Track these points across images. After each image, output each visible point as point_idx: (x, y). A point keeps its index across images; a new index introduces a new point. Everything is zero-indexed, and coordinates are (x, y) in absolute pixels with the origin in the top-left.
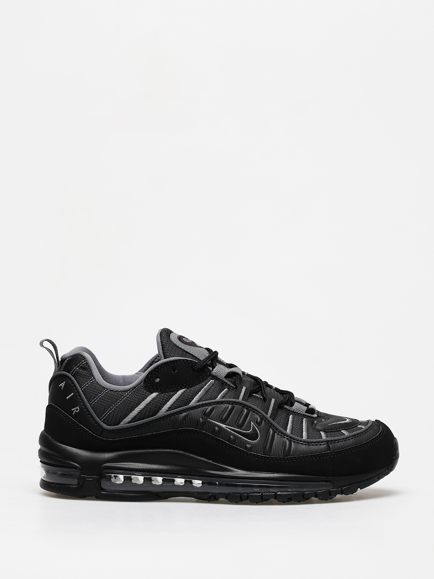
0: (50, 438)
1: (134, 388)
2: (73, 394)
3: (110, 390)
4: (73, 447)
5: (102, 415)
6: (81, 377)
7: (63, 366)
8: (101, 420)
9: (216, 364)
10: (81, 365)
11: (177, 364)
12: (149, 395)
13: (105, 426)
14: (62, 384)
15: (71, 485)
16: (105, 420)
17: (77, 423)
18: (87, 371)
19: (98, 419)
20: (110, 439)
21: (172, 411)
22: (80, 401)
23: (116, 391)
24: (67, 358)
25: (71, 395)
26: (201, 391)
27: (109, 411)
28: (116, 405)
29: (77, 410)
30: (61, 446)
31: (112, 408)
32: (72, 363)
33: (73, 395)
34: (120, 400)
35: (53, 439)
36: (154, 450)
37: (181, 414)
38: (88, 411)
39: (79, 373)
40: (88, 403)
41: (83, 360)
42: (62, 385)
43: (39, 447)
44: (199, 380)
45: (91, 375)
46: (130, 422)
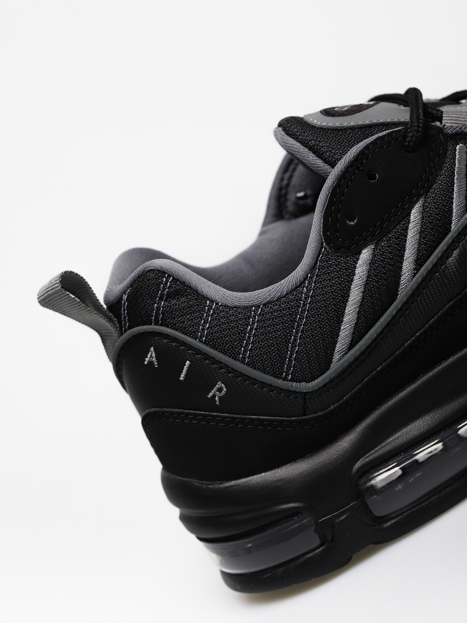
0: (196, 482)
1: (313, 268)
2: (188, 362)
3: (264, 304)
4: (260, 473)
5: (282, 367)
6: (182, 316)
7: (125, 317)
8: (285, 379)
9: (439, 110)
10: (165, 293)
11: (367, 158)
12: (354, 262)
13: (304, 387)
14: (149, 356)
15: (309, 552)
16: (295, 375)
17: (237, 418)
18: (186, 296)
19: (279, 382)
20: (332, 407)
21: (428, 264)
22: (215, 369)
23: (279, 299)
24: (122, 296)
25: (186, 368)
26: (456, 181)
27: (292, 348)
28: (297, 327)
29: (220, 390)
30: (234, 486)
31: (295, 340)
32: (143, 299)
33: (190, 366)
34: (302, 311)
35: (204, 482)
36: (436, 370)
37: (448, 258)
38: (247, 378)
39: (172, 312)
40: (235, 360)
41: (163, 277)
42: (151, 356)
43: (175, 511)
44: (434, 164)
45: (201, 298)
46: (351, 346)
